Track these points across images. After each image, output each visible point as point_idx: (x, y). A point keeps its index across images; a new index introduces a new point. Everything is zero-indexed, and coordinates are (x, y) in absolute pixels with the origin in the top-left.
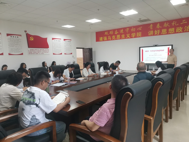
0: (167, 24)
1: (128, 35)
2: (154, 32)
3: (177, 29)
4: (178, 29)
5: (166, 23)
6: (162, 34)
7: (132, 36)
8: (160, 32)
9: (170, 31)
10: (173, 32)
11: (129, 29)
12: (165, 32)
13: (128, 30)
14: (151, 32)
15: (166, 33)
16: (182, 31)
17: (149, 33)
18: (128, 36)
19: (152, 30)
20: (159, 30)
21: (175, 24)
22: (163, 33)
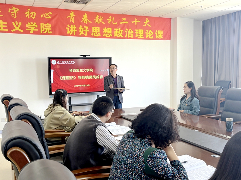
0: (99, 18)
1: (17, 26)
2: (78, 29)
3: (116, 30)
4: (117, 32)
5: (98, 16)
6: (93, 37)
7: (28, 28)
8: (89, 31)
9: (105, 33)
10: (109, 36)
11: (18, 10)
12: (98, 33)
13: (15, 12)
14: (72, 27)
15: (100, 35)
16: (122, 36)
17: (68, 28)
18: (17, 28)
19: (73, 24)
20: (87, 28)
21: (111, 22)
22: (94, 33)
